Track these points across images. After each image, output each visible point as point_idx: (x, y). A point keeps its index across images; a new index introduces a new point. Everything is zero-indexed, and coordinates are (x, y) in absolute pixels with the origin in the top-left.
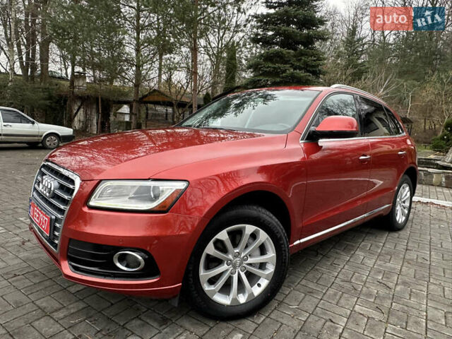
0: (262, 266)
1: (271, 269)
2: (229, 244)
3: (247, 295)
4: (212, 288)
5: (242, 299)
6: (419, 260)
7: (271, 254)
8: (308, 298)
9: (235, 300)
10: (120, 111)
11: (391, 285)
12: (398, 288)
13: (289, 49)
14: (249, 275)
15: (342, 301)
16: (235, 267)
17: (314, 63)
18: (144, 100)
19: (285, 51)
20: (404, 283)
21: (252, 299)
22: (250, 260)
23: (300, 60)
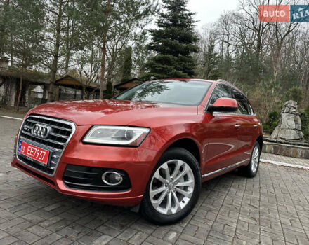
0: (185, 188)
1: (191, 190)
2: (168, 172)
3: (176, 208)
4: (156, 202)
5: (174, 211)
6: (269, 193)
7: (191, 181)
8: (209, 213)
9: (170, 211)
10: (34, 90)
11: (256, 206)
12: (261, 208)
13: (174, 56)
14: (178, 194)
15: (231, 215)
16: (170, 189)
17: (190, 67)
18: (59, 83)
19: (171, 57)
20: (263, 205)
21: (179, 211)
22: (179, 184)
23: (180, 64)
